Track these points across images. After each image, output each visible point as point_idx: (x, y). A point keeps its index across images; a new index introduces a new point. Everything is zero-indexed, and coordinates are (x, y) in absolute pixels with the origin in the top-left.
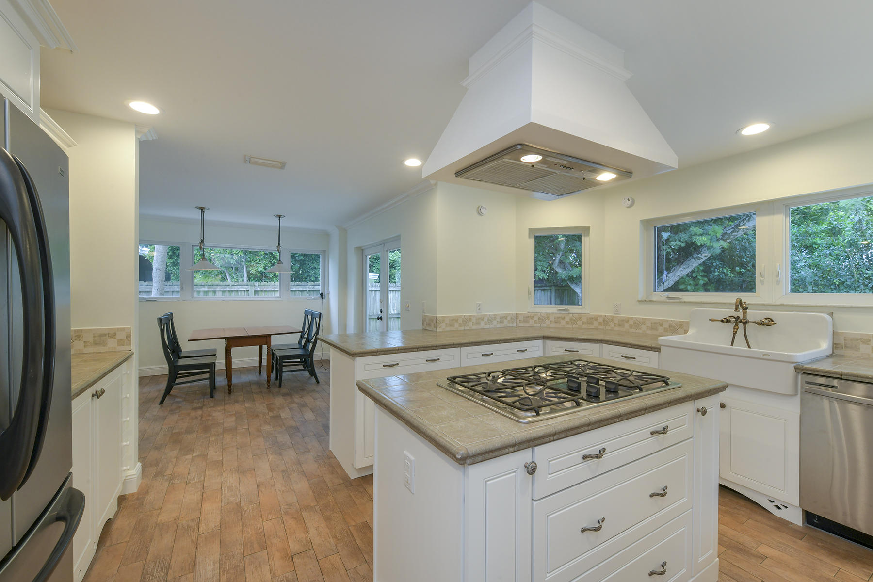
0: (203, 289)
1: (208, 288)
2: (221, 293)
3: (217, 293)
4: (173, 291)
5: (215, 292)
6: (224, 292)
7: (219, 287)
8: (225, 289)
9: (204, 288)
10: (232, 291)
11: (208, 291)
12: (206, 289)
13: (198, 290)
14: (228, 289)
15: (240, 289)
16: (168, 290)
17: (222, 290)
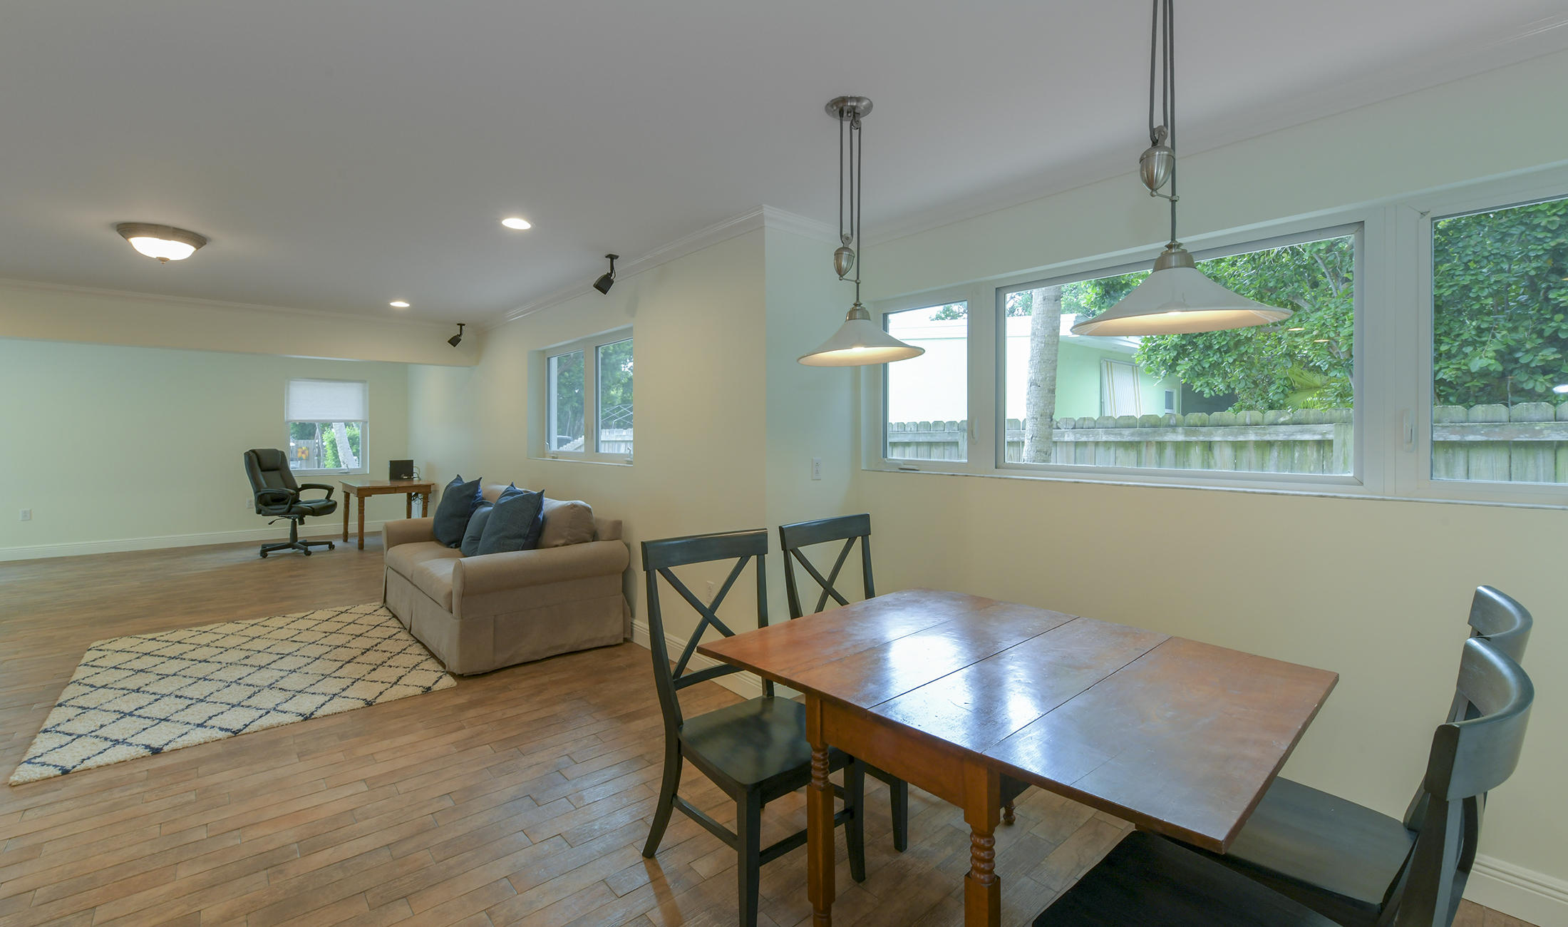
0: (1170, 437)
1: (1186, 434)
2: (1228, 452)
3: (1216, 451)
4: (1097, 443)
5: (1209, 446)
6: (1238, 446)
7: (1221, 431)
8: (1241, 438)
9: (1174, 432)
10: (1270, 444)
11: (1188, 444)
12: (1181, 438)
13: (1159, 439)
14: (1252, 437)
15: (1299, 437)
16: (1084, 439)
17: (1231, 438)
